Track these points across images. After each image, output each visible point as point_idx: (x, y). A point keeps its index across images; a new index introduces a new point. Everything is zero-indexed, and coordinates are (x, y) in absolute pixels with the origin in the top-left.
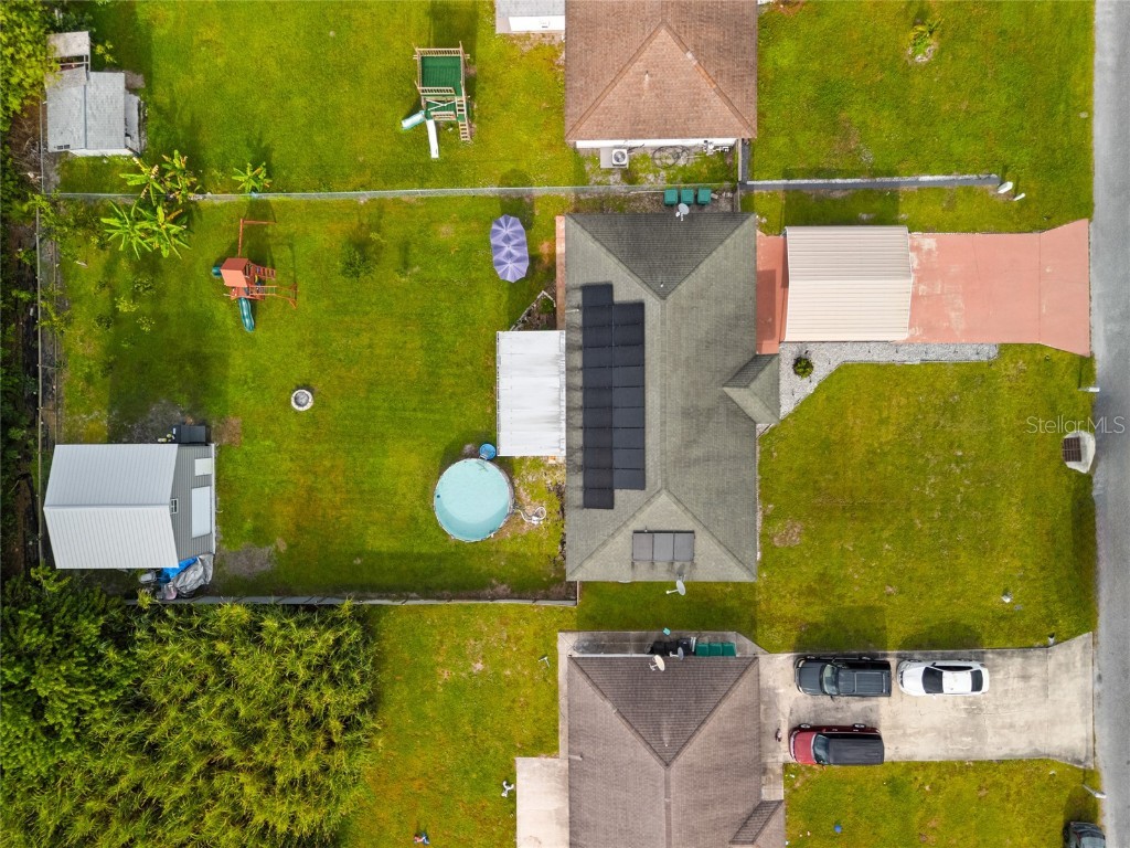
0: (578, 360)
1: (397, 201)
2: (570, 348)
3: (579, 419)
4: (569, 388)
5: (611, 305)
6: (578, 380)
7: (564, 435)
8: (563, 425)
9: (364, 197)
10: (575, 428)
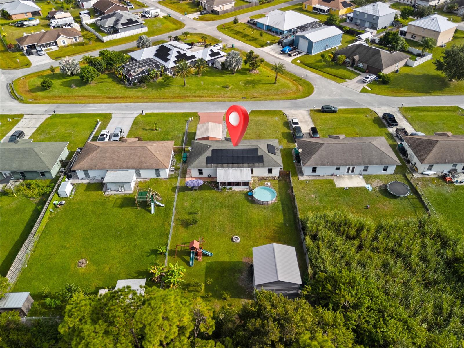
0: (225, 165)
1: (175, 216)
2: (222, 167)
3: (241, 165)
4: (233, 167)
5: (212, 157)
6: (231, 165)
7: (245, 168)
8: (242, 168)
9: (173, 224)
10: (243, 165)
